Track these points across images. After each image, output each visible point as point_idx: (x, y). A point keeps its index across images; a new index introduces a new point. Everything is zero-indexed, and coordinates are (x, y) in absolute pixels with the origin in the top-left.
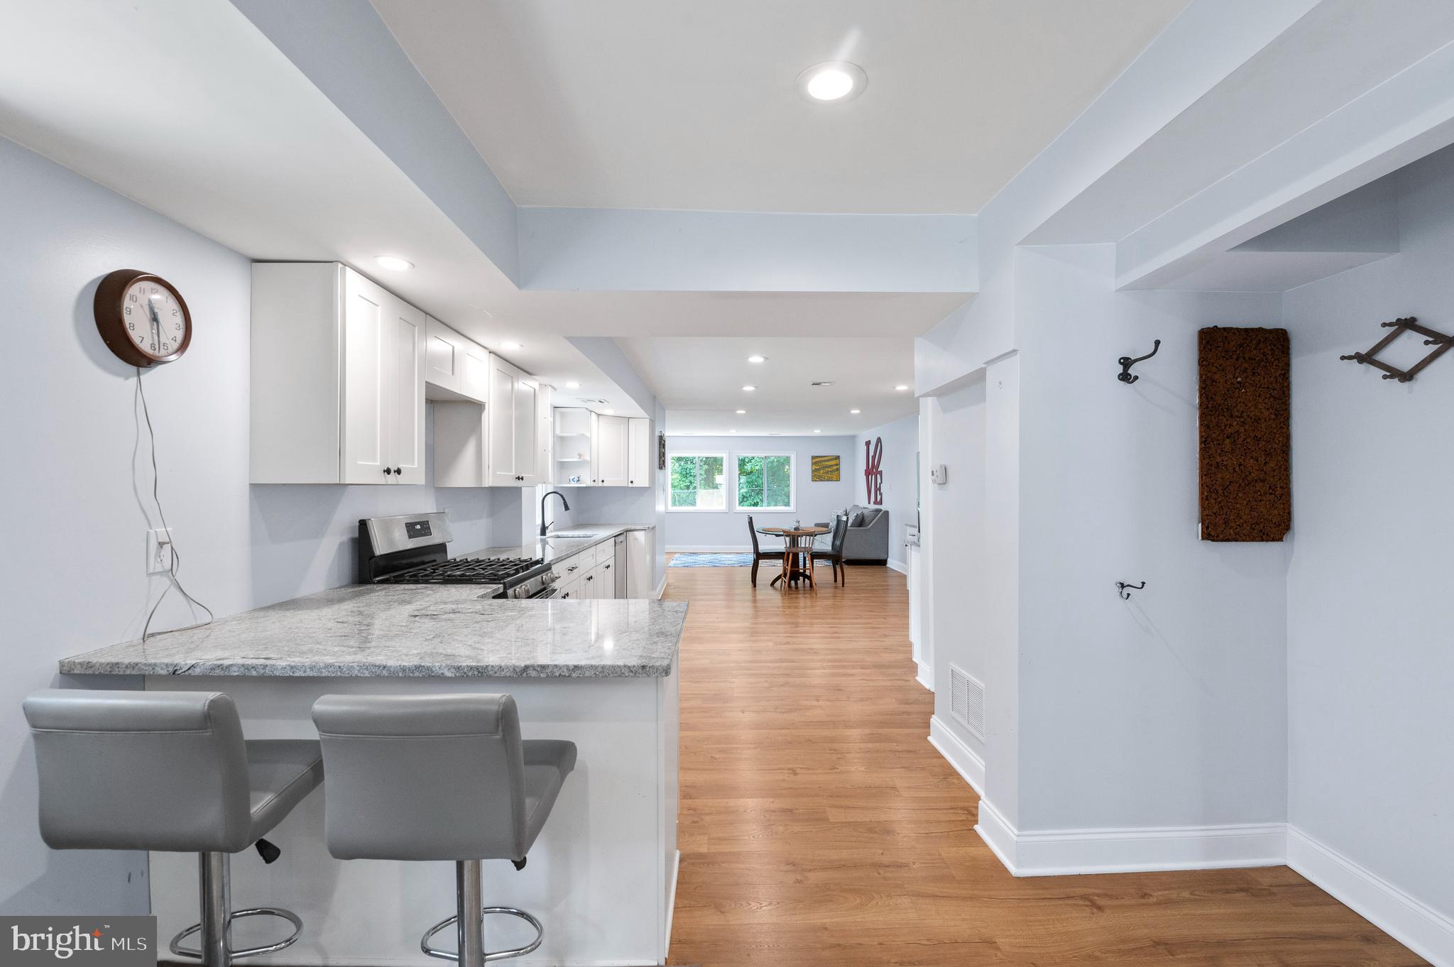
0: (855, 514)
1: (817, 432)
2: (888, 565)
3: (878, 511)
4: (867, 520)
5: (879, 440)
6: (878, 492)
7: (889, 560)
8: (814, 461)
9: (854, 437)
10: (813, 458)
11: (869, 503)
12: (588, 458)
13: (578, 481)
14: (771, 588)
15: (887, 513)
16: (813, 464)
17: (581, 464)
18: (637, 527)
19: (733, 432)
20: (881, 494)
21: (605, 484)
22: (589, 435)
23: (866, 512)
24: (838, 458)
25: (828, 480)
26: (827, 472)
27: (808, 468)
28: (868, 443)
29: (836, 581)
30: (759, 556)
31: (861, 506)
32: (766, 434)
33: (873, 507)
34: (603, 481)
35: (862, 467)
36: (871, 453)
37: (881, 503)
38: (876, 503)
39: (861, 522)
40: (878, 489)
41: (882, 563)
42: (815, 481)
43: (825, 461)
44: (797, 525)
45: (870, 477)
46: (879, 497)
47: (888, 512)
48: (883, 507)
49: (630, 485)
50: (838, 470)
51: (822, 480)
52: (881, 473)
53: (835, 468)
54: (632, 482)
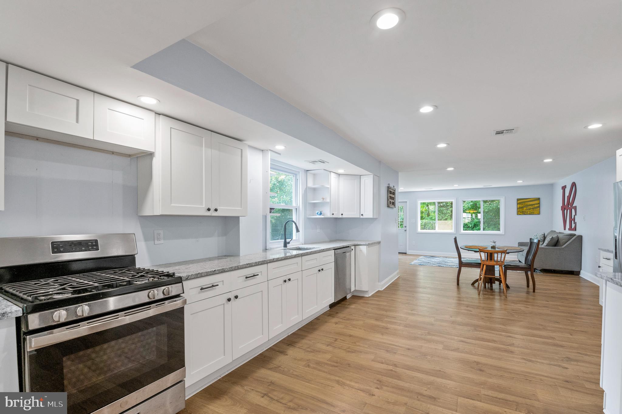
0: (551, 237)
1: (520, 182)
2: (580, 276)
3: (572, 235)
4: (561, 242)
5: (574, 185)
6: (573, 222)
7: (582, 272)
8: (518, 202)
9: (552, 186)
10: (518, 200)
11: (565, 229)
12: (328, 200)
13: (321, 214)
14: (471, 287)
15: (580, 238)
16: (518, 204)
17: (323, 204)
18: (361, 243)
19: (456, 186)
20: (575, 223)
21: (344, 216)
22: (329, 186)
23: (560, 236)
24: (539, 199)
25: (530, 214)
26: (530, 209)
27: (514, 207)
28: (564, 188)
29: (528, 286)
30: (462, 264)
31: (557, 231)
32: (481, 186)
33: (567, 232)
34: (342, 214)
35: (559, 203)
36: (567, 194)
37: (575, 229)
38: (570, 229)
39: (556, 243)
40: (572, 220)
41: (576, 273)
42: (520, 214)
43: (528, 202)
44: (493, 244)
45: (566, 211)
46: (573, 226)
47: (581, 236)
48: (577, 233)
49: (361, 217)
50: (539, 207)
51: (525, 214)
52: (575, 208)
53: (536, 206)
54: (362, 215)
